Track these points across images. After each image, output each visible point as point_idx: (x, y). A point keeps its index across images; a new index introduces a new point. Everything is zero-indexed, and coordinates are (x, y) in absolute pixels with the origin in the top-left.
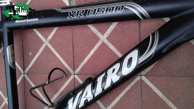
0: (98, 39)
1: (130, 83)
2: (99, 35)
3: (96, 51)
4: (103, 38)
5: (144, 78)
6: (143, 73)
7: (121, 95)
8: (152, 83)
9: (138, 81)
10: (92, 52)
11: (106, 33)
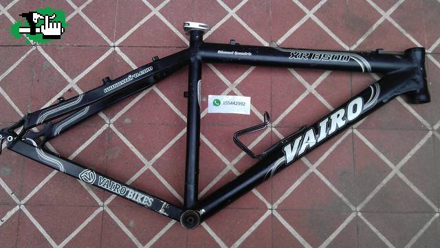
0: (304, 89)
1: (341, 136)
2: (306, 84)
3: (301, 102)
4: (311, 88)
5: (355, 131)
6: (355, 126)
7: (331, 150)
8: (364, 136)
9: (349, 134)
10: (296, 102)
11: (315, 84)
